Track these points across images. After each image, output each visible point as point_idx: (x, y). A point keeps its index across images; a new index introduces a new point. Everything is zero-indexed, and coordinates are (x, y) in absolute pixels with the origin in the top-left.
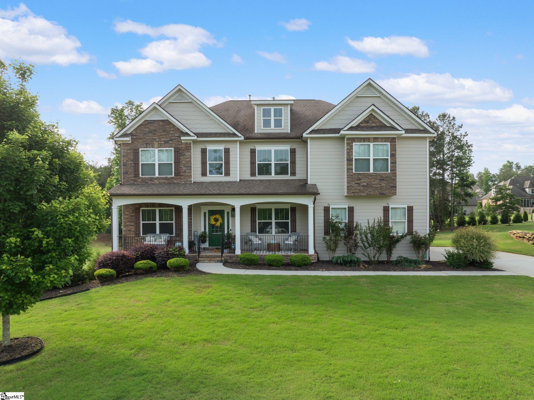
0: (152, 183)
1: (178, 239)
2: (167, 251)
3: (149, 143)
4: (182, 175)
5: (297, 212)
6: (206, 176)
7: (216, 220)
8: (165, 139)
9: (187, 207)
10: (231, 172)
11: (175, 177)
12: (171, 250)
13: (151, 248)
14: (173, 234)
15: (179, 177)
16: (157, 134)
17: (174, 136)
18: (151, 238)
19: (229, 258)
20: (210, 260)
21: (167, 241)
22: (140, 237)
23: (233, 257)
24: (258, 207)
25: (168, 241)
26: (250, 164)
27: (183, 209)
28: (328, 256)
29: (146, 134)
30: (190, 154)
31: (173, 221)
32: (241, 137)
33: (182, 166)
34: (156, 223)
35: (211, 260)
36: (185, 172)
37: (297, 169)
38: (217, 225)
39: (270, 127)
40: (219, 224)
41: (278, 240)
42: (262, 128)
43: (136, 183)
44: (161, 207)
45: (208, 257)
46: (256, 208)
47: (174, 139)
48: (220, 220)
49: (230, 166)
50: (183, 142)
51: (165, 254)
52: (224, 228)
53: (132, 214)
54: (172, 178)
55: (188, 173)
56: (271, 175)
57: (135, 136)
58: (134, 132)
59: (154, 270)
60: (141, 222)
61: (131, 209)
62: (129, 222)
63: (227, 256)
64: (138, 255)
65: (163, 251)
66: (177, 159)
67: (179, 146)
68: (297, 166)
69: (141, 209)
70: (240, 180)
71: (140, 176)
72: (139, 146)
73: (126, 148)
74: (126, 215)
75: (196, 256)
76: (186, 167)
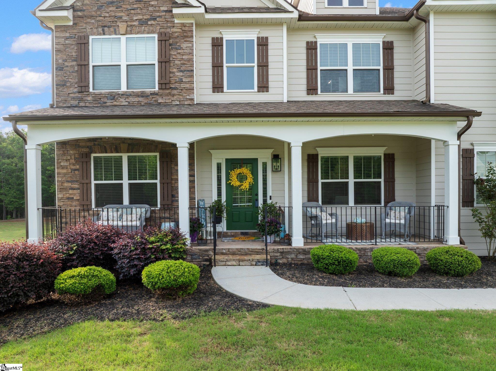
0: (115, 103)
1: (167, 215)
2: (142, 243)
3: (109, 24)
4: (176, 89)
5: (396, 163)
6: (222, 92)
7: (242, 178)
8: (140, 17)
9: (187, 145)
10: (271, 84)
11: (161, 91)
12: (152, 239)
13: (105, 234)
14: (156, 205)
15: (168, 91)
16: (124, 6)
17: (158, 11)
18: (110, 214)
19: (278, 254)
20: (239, 261)
21: (143, 219)
22: (91, 212)
23: (289, 253)
24: (323, 153)
25: (146, 220)
26: (305, 70)
27: (179, 149)
28: (484, 246)
29: (102, 6)
30: (191, 45)
31: (157, 179)
32: (292, 12)
33: (175, 70)
34: (122, 184)
35: (243, 261)
36: (181, 81)
37: (396, 81)
38: (243, 187)
39: (342, 5)
40: (248, 187)
41: (368, 217)
42: (326, 6)
43: (82, 104)
44: (132, 152)
45: (233, 253)
46: (317, 155)
47: (159, 16)
48: (250, 179)
49: (270, 73)
50: (176, 21)
51: (136, 249)
52: (257, 195)
53: (74, 165)
54: (154, 94)
55: (186, 83)
56: (347, 92)
57: (81, 11)
58: (78, 4)
59: (108, 292)
60: (93, 182)
61: (73, 157)
62: (68, 181)
63: (274, 251)
64: (71, 253)
65: (133, 243)
66: (163, 56)
67: (168, 30)
68: (396, 75)
69: (93, 155)
70: (288, 101)
71: (91, 90)
72: (88, 30)
73: (62, 35)
74: (63, 168)
75: (207, 251)
76: (181, 71)
